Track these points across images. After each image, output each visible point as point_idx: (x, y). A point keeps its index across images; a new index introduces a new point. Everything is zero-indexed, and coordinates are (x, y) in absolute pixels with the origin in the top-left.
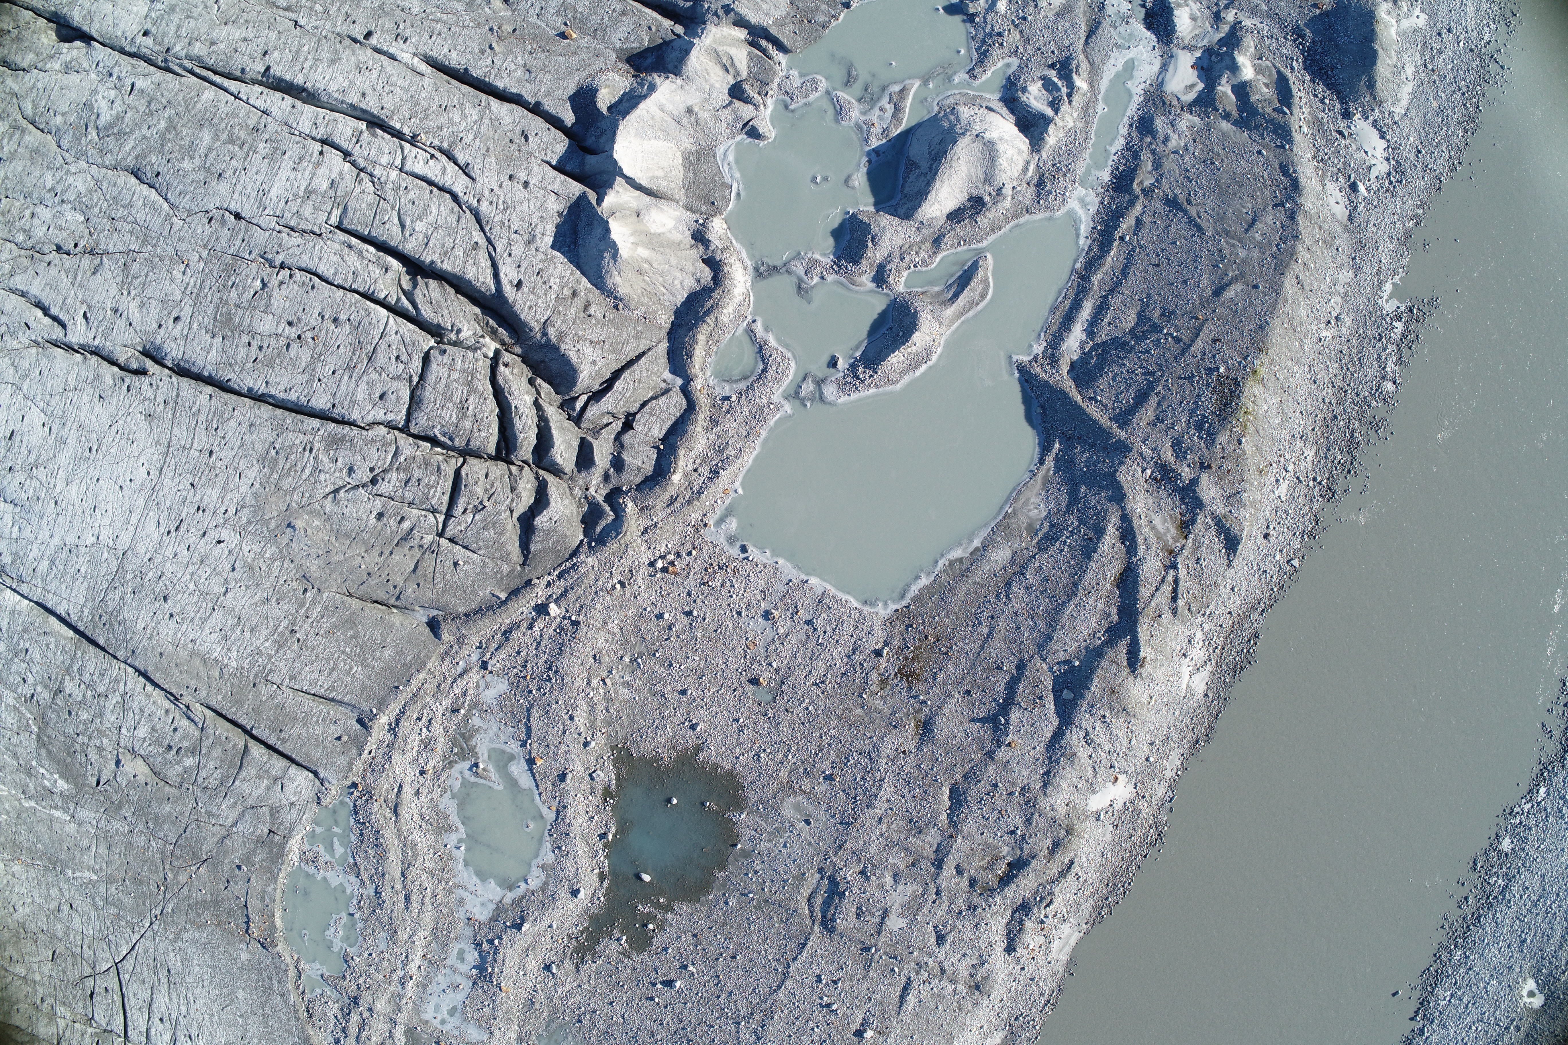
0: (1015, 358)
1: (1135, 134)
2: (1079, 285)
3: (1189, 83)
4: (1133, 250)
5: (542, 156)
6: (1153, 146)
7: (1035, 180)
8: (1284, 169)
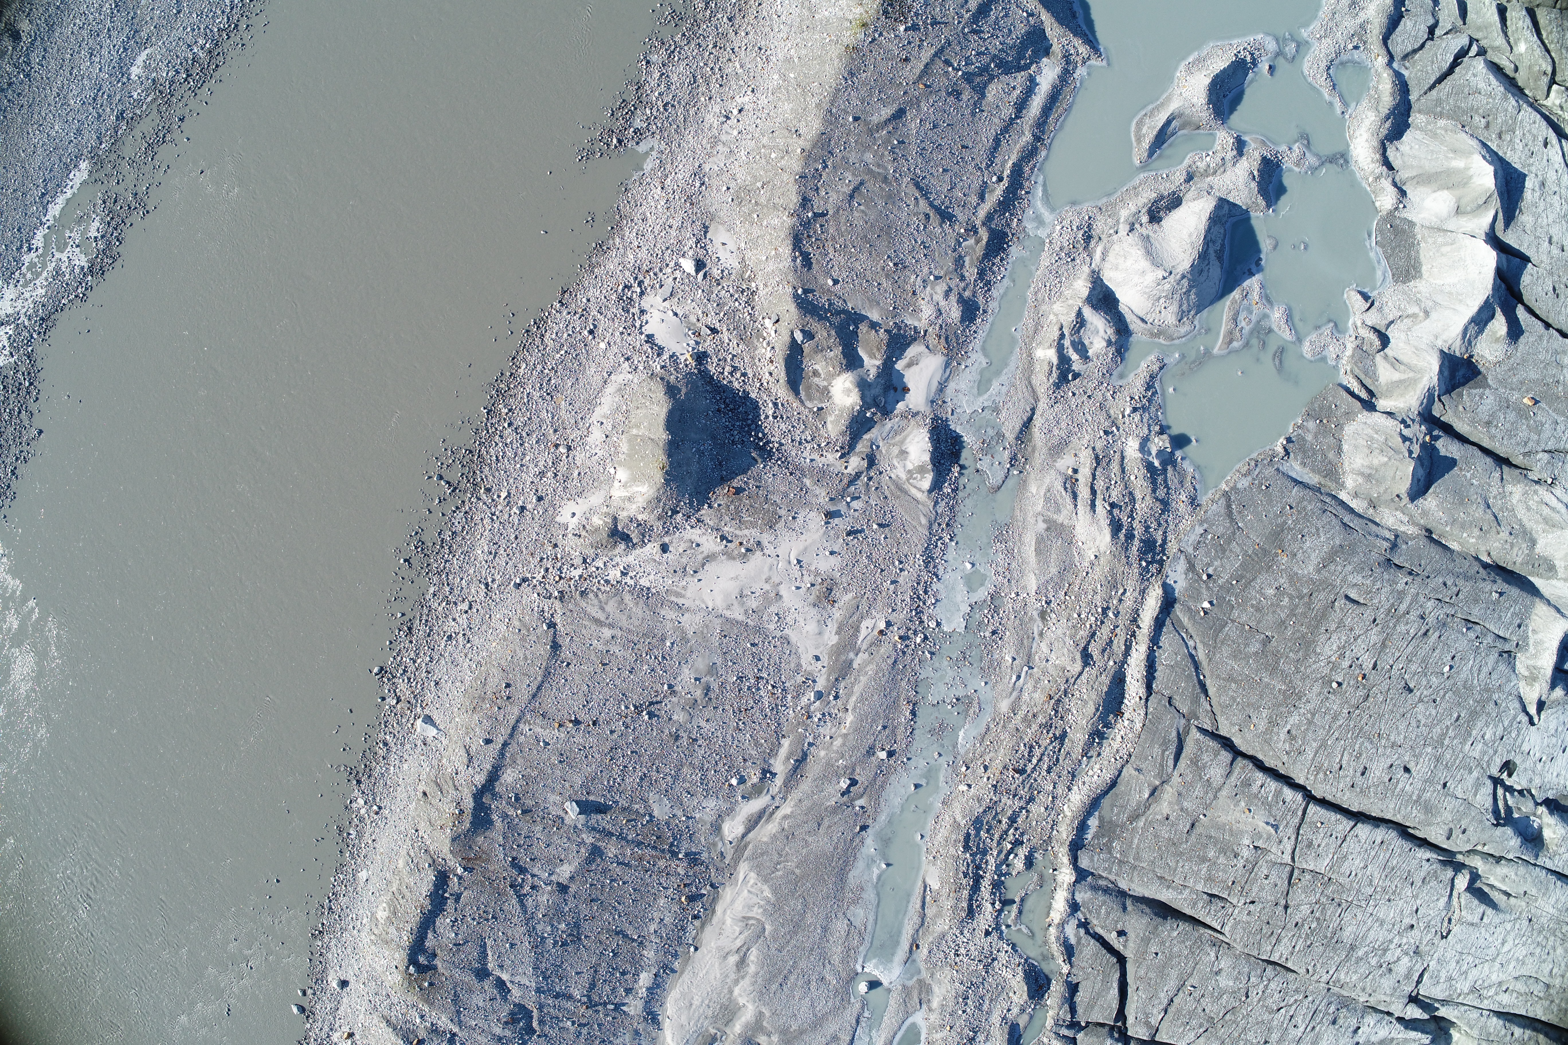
0: (1104, 63)
1: (981, 300)
2: (1043, 132)
3: (914, 368)
4: (988, 166)
5: (1540, 270)
6: (962, 285)
7: (1093, 243)
8: (807, 262)
